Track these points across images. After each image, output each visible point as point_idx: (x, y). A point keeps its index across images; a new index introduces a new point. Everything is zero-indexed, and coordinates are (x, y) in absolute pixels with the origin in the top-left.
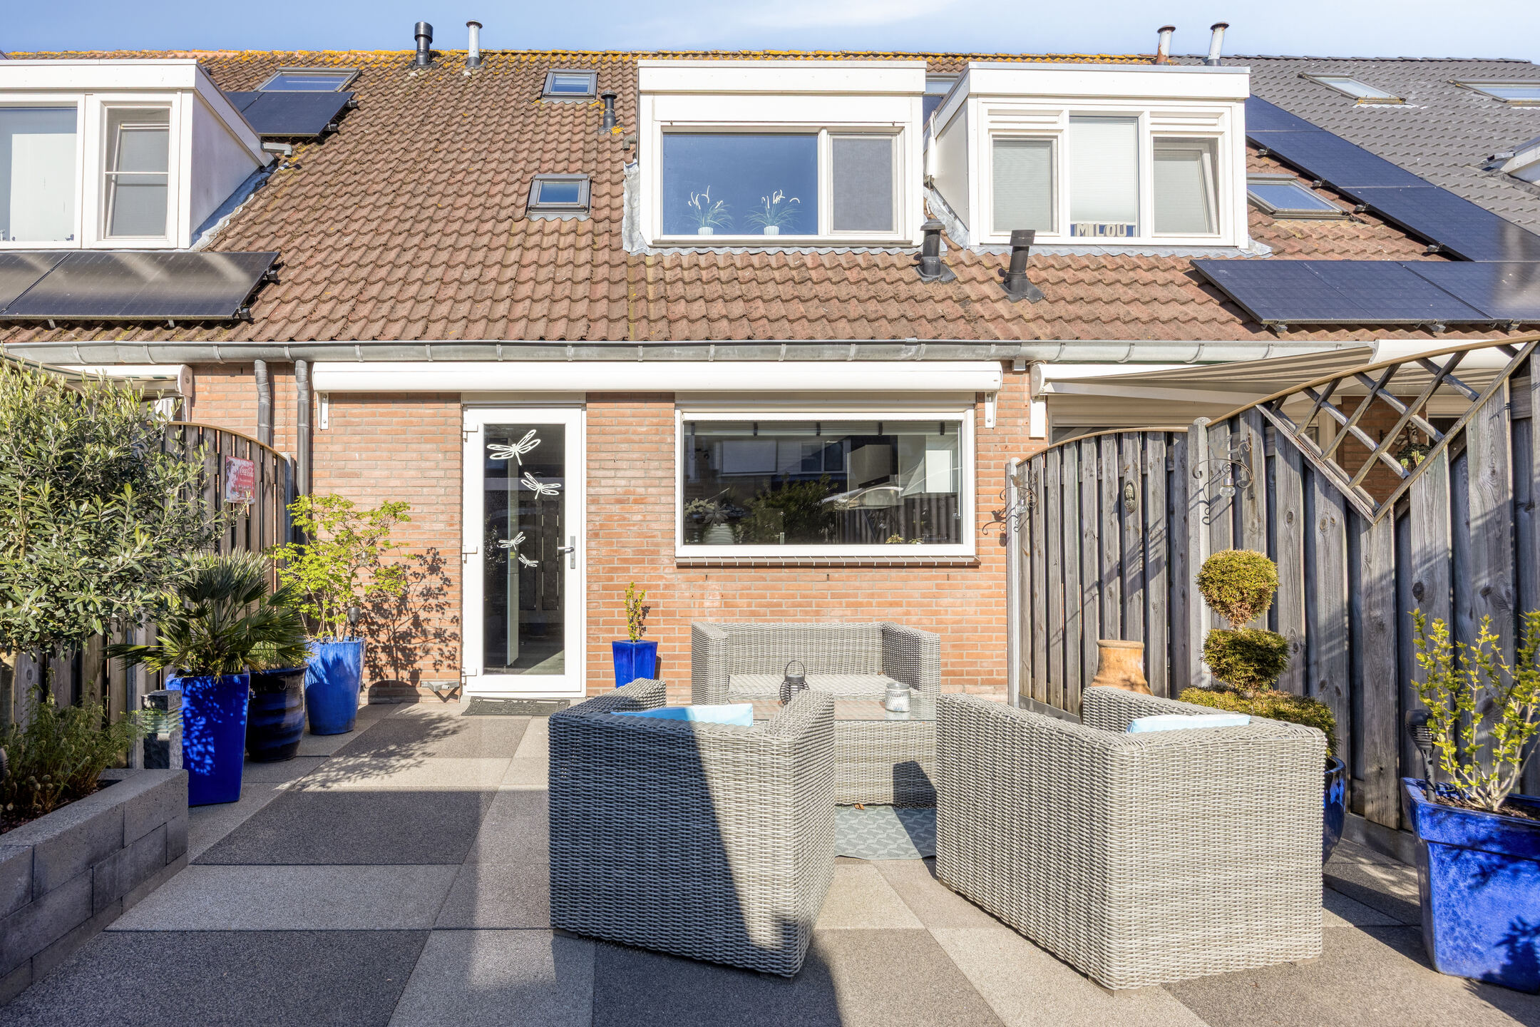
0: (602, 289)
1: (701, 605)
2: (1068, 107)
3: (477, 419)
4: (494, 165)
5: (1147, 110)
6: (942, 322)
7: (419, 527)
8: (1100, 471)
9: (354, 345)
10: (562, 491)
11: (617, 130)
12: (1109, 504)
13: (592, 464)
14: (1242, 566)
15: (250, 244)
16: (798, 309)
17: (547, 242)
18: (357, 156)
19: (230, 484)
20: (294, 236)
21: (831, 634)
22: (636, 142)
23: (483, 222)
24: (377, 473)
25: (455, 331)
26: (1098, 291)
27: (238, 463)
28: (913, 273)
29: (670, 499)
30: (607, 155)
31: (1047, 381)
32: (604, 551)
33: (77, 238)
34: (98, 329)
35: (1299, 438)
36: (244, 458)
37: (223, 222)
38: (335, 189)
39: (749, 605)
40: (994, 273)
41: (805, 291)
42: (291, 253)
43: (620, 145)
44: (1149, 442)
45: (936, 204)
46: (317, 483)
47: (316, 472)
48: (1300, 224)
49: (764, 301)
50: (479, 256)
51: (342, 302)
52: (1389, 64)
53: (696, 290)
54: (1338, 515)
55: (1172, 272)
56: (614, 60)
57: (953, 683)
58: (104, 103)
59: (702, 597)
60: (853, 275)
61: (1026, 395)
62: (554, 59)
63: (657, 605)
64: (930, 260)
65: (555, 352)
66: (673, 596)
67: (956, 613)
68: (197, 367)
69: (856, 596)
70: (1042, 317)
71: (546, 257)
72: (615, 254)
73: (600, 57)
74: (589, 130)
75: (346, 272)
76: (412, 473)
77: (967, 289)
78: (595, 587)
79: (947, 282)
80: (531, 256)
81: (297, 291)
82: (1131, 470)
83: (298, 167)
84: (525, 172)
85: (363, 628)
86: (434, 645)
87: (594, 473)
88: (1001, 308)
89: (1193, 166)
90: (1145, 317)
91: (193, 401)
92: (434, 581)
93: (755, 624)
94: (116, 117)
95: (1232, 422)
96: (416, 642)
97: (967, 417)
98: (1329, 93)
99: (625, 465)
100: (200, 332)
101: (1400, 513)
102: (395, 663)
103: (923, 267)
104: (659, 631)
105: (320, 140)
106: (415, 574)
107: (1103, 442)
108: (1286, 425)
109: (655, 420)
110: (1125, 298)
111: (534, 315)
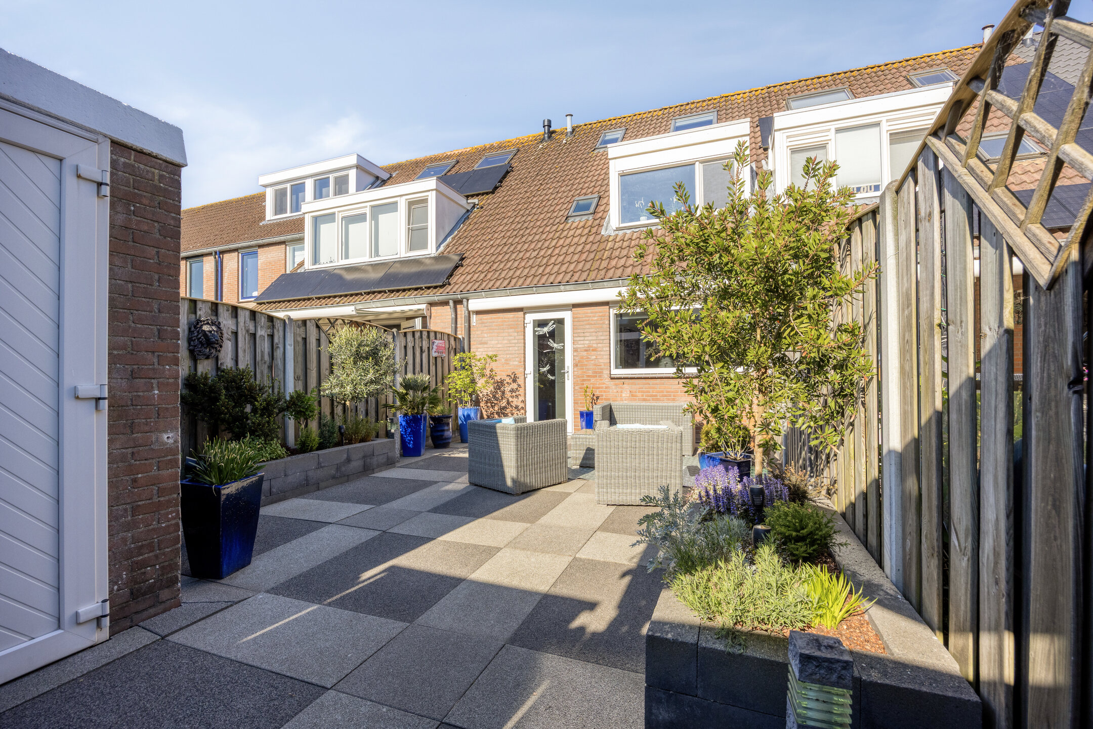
1: (621, 396)
3: (530, 318)
7: (508, 364)
9: (483, 292)
10: (564, 346)
13: (575, 335)
19: (435, 350)
24: (493, 342)
27: (437, 343)
32: (580, 372)
33: (399, 253)
36: (441, 340)
39: (642, 395)
42: (470, 252)
46: (472, 347)
47: (472, 343)
58: (407, 199)
59: (621, 392)
63: (602, 396)
65: (558, 288)
66: (608, 391)
68: (432, 305)
76: (505, 341)
78: (576, 388)
81: (468, 269)
85: (489, 404)
86: (515, 412)
87: (575, 339)
91: (430, 318)
92: (515, 386)
94: (411, 204)
96: (508, 411)
99: (588, 334)
100: (432, 291)
106: (507, 383)
109: (600, 314)
111: (552, 272)
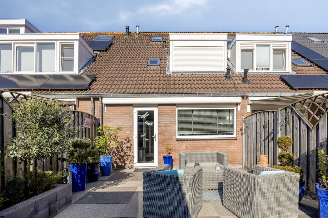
0: (162, 82)
1: (181, 148)
2: (256, 43)
3: (136, 110)
4: (141, 56)
5: (272, 44)
6: (230, 89)
7: (124, 133)
8: (260, 119)
9: (111, 94)
10: (153, 125)
11: (166, 49)
12: (262, 127)
13: (159, 119)
14: (285, 139)
15: (91, 73)
16: (201, 86)
17: (151, 72)
18: (113, 54)
19: (85, 124)
20: (100, 71)
21: (207, 154)
22: (169, 51)
23: (138, 68)
24: (116, 121)
25: (132, 91)
26: (261, 82)
27: (86, 119)
28: (224, 78)
29: (175, 126)
30: (164, 54)
31: (251, 101)
32: (162, 137)
33: (55, 71)
34: (59, 91)
36: (88, 118)
37: (86, 68)
38: (108, 61)
39: (191, 148)
40: (241, 78)
41: (203, 82)
42: (99, 75)
43: (166, 52)
45: (229, 64)
46: (104, 123)
47: (103, 121)
48: (302, 68)
49: (194, 84)
50: (137, 75)
51: (109, 85)
52: (321, 34)
53: (181, 82)
54: (305, 128)
55: (276, 78)
56: (166, 34)
58: (60, 43)
59: (181, 146)
60: (212, 79)
61: (246, 104)
62: (154, 33)
63: (172, 148)
64: (228, 76)
65: (151, 95)
66: (175, 146)
67: (232, 149)
69: (212, 146)
70: (250, 87)
71: (151, 75)
72: (164, 75)
73: (163, 33)
74: (161, 48)
75: (110, 79)
76: (123, 121)
77: (235, 82)
78: (160, 145)
79: (231, 80)
80: (148, 75)
81: (100, 83)
82: (266, 119)
83: (101, 57)
84: (147, 57)
86: (129, 158)
87: (160, 121)
88: (242, 85)
89: (281, 55)
90: (270, 87)
91: (78, 106)
93: (192, 152)
94: (63, 46)
97: (235, 108)
98: (308, 40)
99: (166, 119)
100: (79, 91)
101: (317, 128)
103: (226, 77)
104: (173, 154)
105: (106, 51)
106: (125, 143)
107: (261, 113)
108: (296, 109)
109: (172, 110)
110: (266, 83)
111: (148, 88)
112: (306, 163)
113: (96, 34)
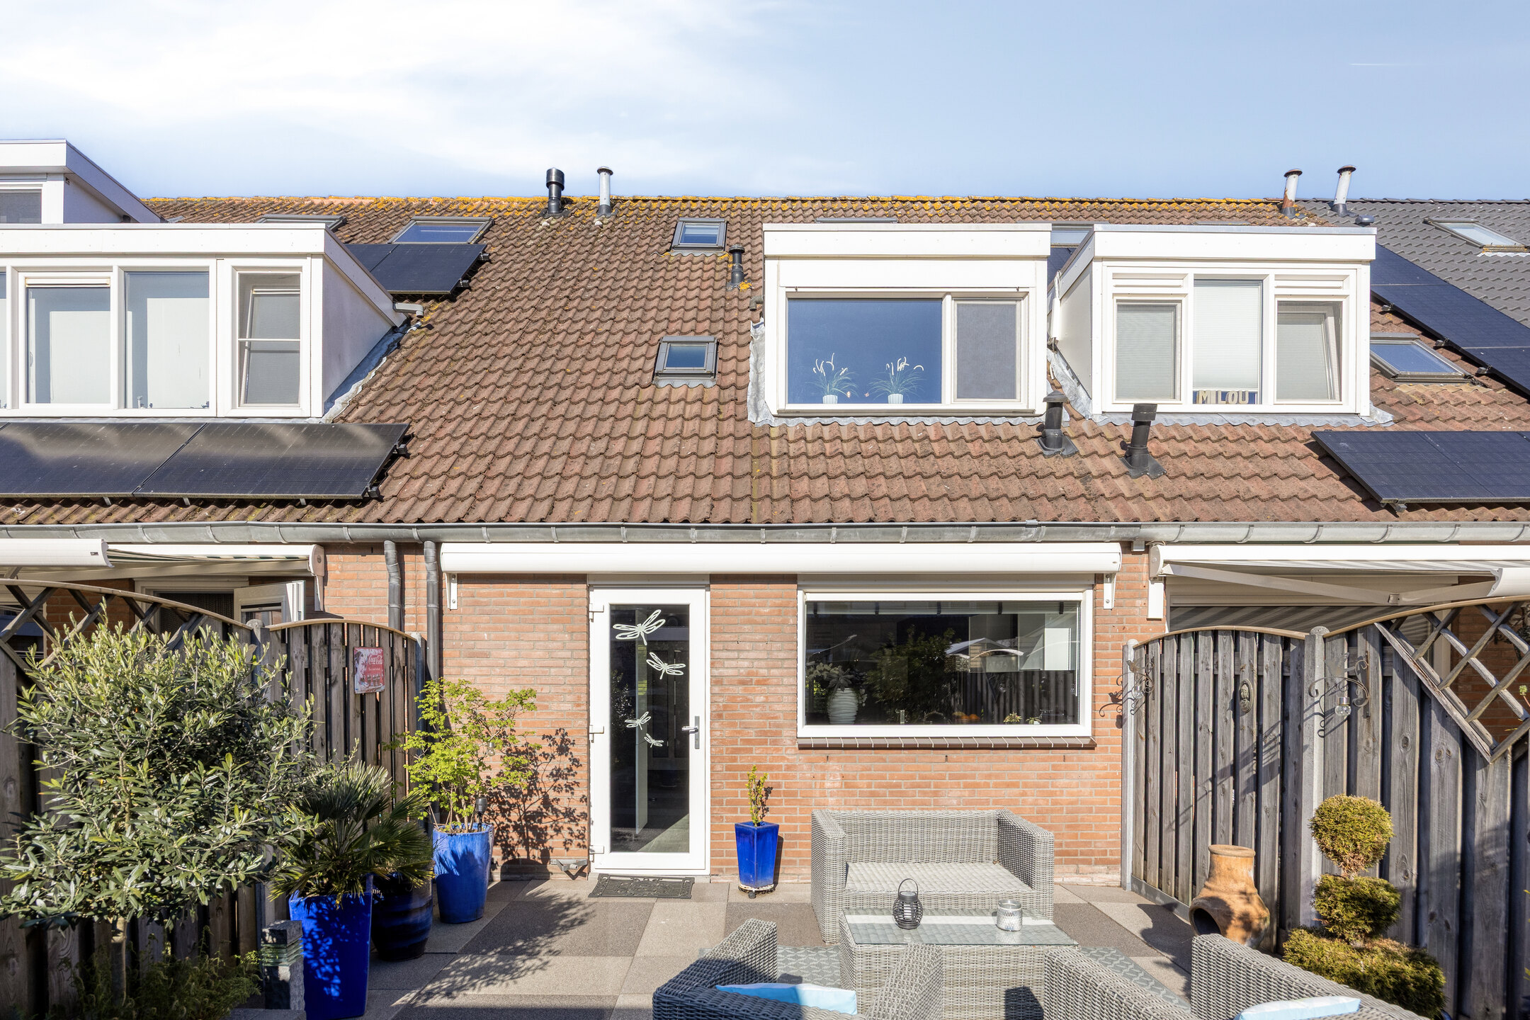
0: (726, 465)
1: (822, 786)
2: (1193, 270)
3: (602, 600)
4: (622, 325)
5: (1272, 273)
6: (1063, 501)
7: (546, 707)
8: (1216, 665)
9: (480, 527)
11: (744, 286)
12: (1225, 701)
13: (716, 646)
14: (1357, 817)
15: (382, 412)
16: (920, 486)
17: (675, 410)
18: (488, 315)
19: (359, 675)
20: (424, 404)
21: (947, 823)
22: (762, 302)
23: (610, 388)
24: (506, 653)
25: (581, 510)
26: (1219, 465)
27: (365, 652)
28: (1035, 446)
29: (792, 680)
30: (735, 314)
31: (1166, 562)
32: (727, 731)
33: (212, 405)
34: (231, 507)
35: (1418, 663)
36: (373, 646)
37: (356, 388)
38: (465, 352)
39: (869, 786)
40: (1115, 446)
41: (927, 466)
42: (421, 423)
43: (747, 303)
44: (1266, 644)
45: (1059, 369)
46: (447, 662)
47: (446, 652)
48: (1421, 388)
49: (886, 478)
50: (605, 427)
51: (470, 478)
52: (1515, 207)
53: (819, 466)
54: (1454, 748)
55: (1293, 443)
56: (744, 206)
57: (1067, 862)
58: (235, 268)
59: (823, 777)
60: (974, 448)
61: (1145, 575)
62: (684, 206)
63: (779, 785)
64: (1052, 433)
65: (678, 534)
66: (794, 777)
67: (1071, 794)
68: (328, 547)
69: (973, 777)
70: (1162, 496)
71: (673, 427)
72: (740, 425)
73: (729, 204)
74: (718, 285)
75: (475, 444)
76: (540, 653)
77: (1089, 464)
78: (718, 767)
79: (1068, 456)
80: (657, 427)
81: (427, 466)
82: (1247, 670)
83: (430, 327)
84: (653, 333)
85: (494, 807)
86: (564, 823)
87: (717, 654)
88: (1122, 485)
89: (1316, 329)
90: (1264, 495)
91: (325, 580)
92: (563, 762)
94: (248, 283)
95: (1350, 636)
96: (546, 822)
97: (1085, 597)
98: (1454, 241)
99: (747, 646)
100: (330, 510)
101: (1518, 755)
102: (526, 843)
103: (1044, 440)
104: (781, 812)
105: (452, 298)
106: (544, 755)
107: (1220, 637)
108: (1405, 647)
109: (778, 601)
110: (1246, 473)
111: (658, 494)
112: (1451, 917)
113: (406, 209)
